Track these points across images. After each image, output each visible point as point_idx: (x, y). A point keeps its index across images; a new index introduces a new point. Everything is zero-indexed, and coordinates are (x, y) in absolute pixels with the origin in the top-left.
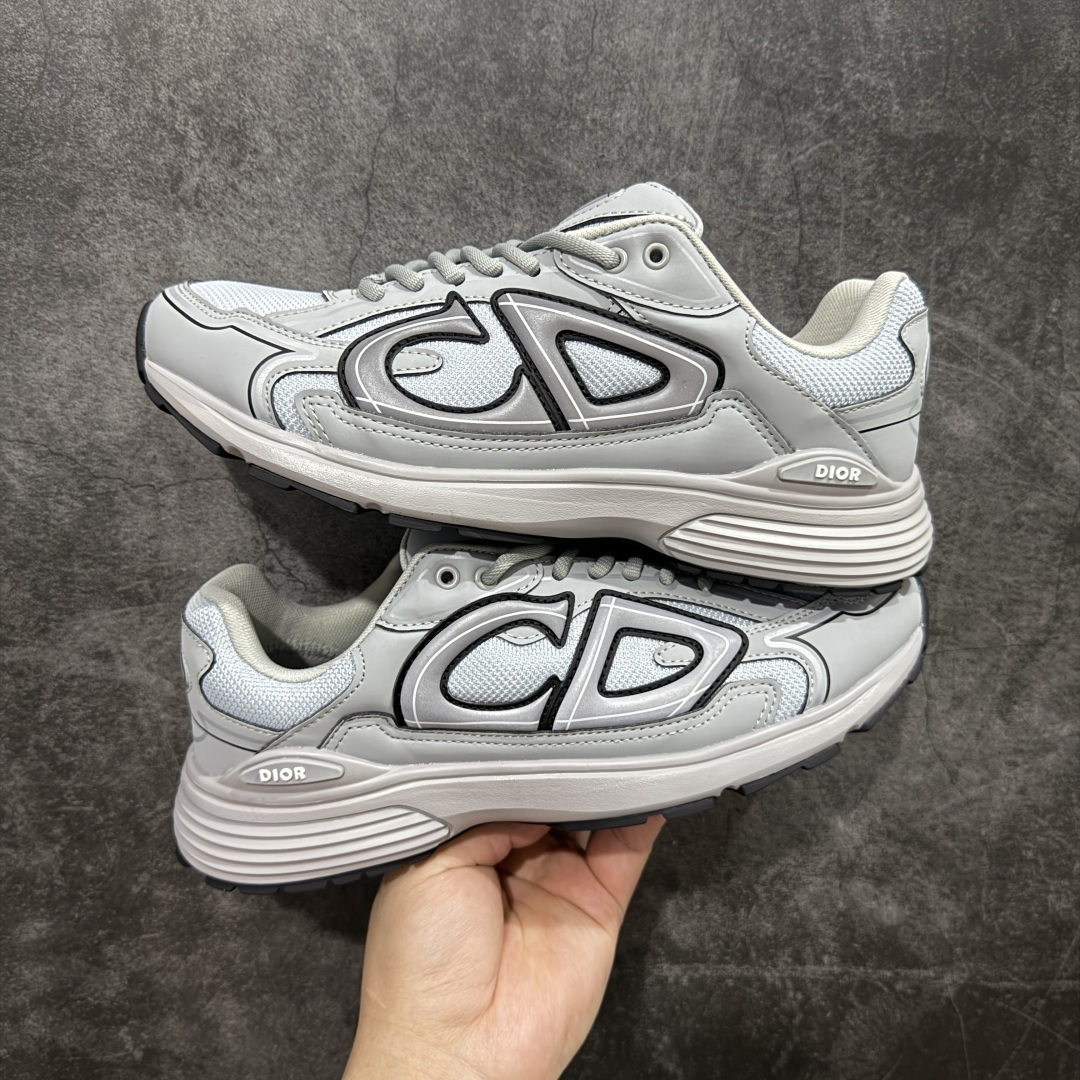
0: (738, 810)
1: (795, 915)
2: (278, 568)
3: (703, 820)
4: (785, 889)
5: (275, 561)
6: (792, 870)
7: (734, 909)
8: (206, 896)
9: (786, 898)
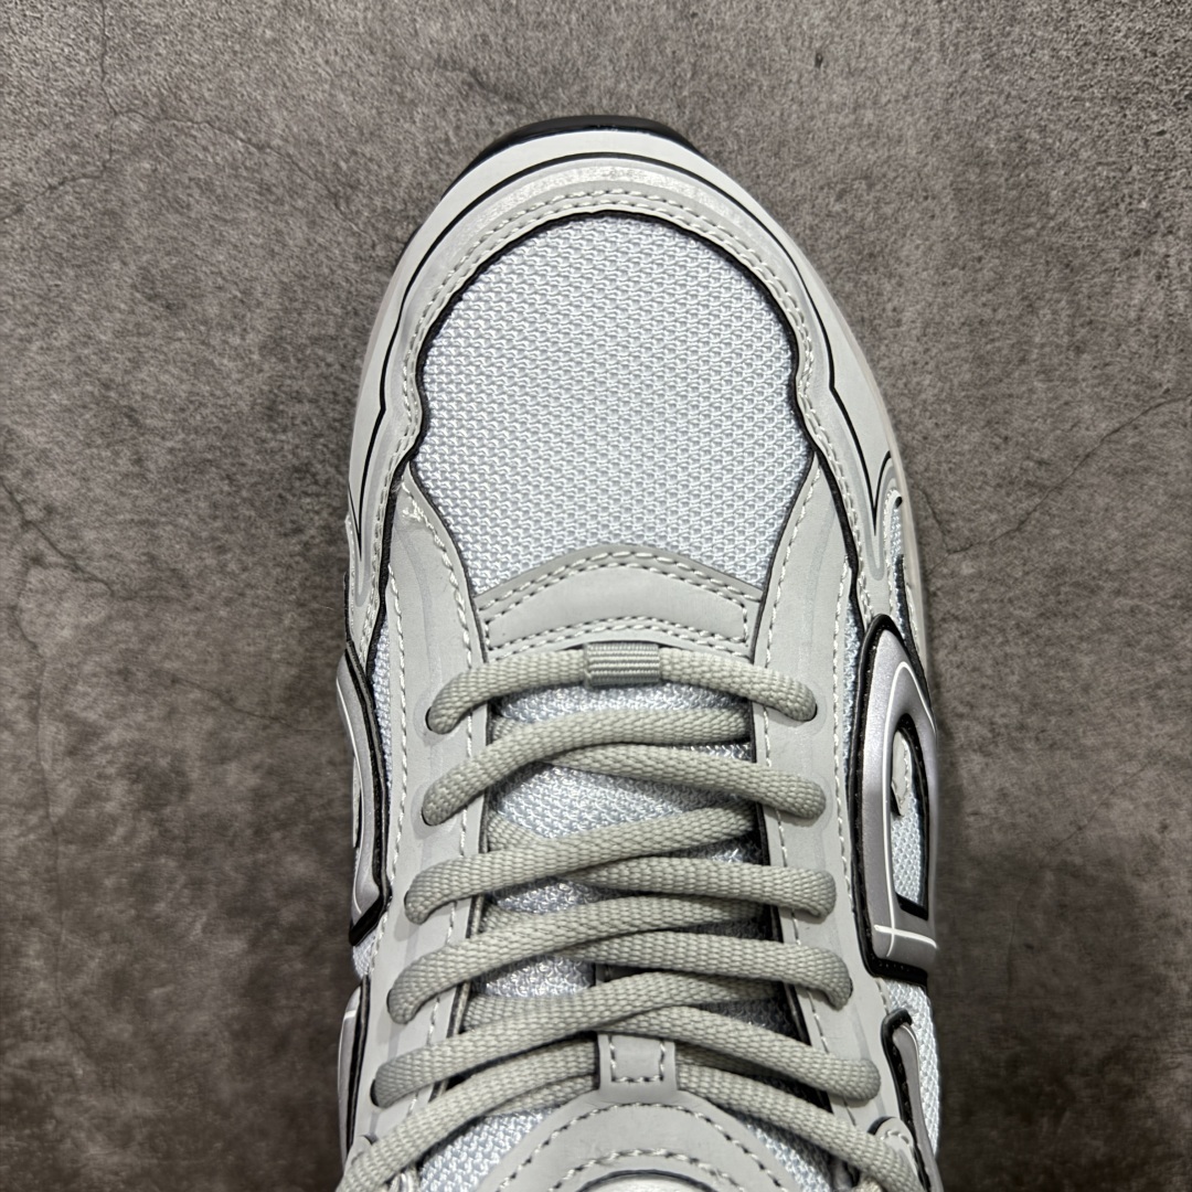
0: (1029, 947)
1: (1150, 1122)
2: (52, 558)
3: (960, 969)
4: (1127, 1080)
5: (42, 545)
6: (1140, 1044)
7: (1028, 1119)
8: (60, 1141)
9: (1129, 1093)
